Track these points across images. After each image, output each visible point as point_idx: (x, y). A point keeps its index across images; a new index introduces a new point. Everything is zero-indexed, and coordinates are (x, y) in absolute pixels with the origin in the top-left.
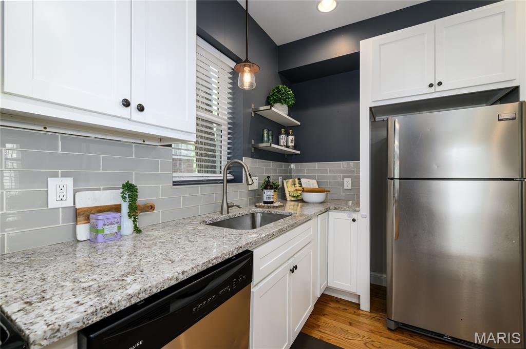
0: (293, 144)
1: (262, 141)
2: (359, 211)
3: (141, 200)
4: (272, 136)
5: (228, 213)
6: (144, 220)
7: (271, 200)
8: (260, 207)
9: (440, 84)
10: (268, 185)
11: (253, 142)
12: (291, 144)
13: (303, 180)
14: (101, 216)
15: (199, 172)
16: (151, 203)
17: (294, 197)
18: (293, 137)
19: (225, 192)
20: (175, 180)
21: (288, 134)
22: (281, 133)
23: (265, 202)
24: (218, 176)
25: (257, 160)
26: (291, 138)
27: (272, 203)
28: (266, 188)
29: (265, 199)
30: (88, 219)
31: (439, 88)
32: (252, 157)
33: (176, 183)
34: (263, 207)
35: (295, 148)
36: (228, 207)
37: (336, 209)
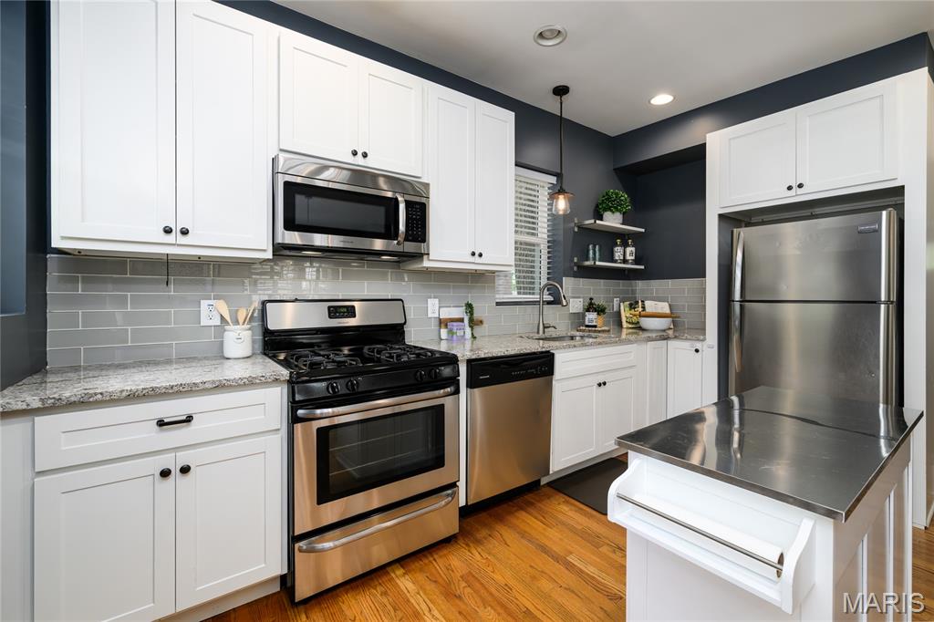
0: (633, 258)
1: (587, 259)
2: (704, 340)
3: (477, 315)
4: (600, 250)
5: (544, 332)
6: (478, 330)
7: (594, 324)
8: (580, 331)
9: (800, 186)
10: (591, 307)
11: (576, 260)
12: (629, 257)
13: (647, 303)
14: (455, 324)
15: (519, 293)
16: (480, 319)
17: (633, 323)
18: (633, 249)
19: (541, 313)
20: (498, 301)
21: (625, 245)
22: (616, 245)
23: (587, 326)
24: (536, 297)
25: (581, 279)
26: (629, 250)
27: (595, 326)
28: (588, 310)
29: (587, 323)
30: (446, 326)
31: (800, 191)
32: (575, 276)
33: (498, 304)
34: (584, 331)
35: (636, 261)
36: (544, 327)
37: (676, 337)
